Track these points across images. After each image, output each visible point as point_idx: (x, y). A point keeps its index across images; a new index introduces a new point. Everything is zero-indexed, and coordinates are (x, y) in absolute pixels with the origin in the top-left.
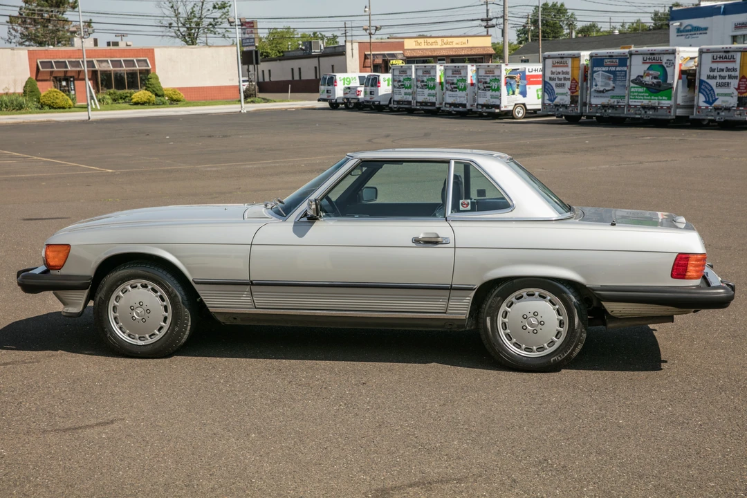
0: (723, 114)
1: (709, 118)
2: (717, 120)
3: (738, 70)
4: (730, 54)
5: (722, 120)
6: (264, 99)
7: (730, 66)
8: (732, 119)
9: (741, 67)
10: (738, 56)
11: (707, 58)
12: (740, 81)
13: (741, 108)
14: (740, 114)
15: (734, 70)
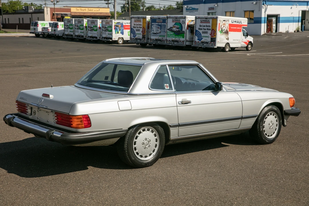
0: (205, 45)
1: (199, 46)
2: (203, 47)
3: (211, 26)
4: (208, 19)
5: (205, 47)
6: (4, 31)
7: (208, 24)
8: (209, 47)
9: (212, 25)
10: (211, 21)
11: (199, 21)
12: (212, 31)
13: (212, 43)
14: (212, 45)
15: (209, 26)
